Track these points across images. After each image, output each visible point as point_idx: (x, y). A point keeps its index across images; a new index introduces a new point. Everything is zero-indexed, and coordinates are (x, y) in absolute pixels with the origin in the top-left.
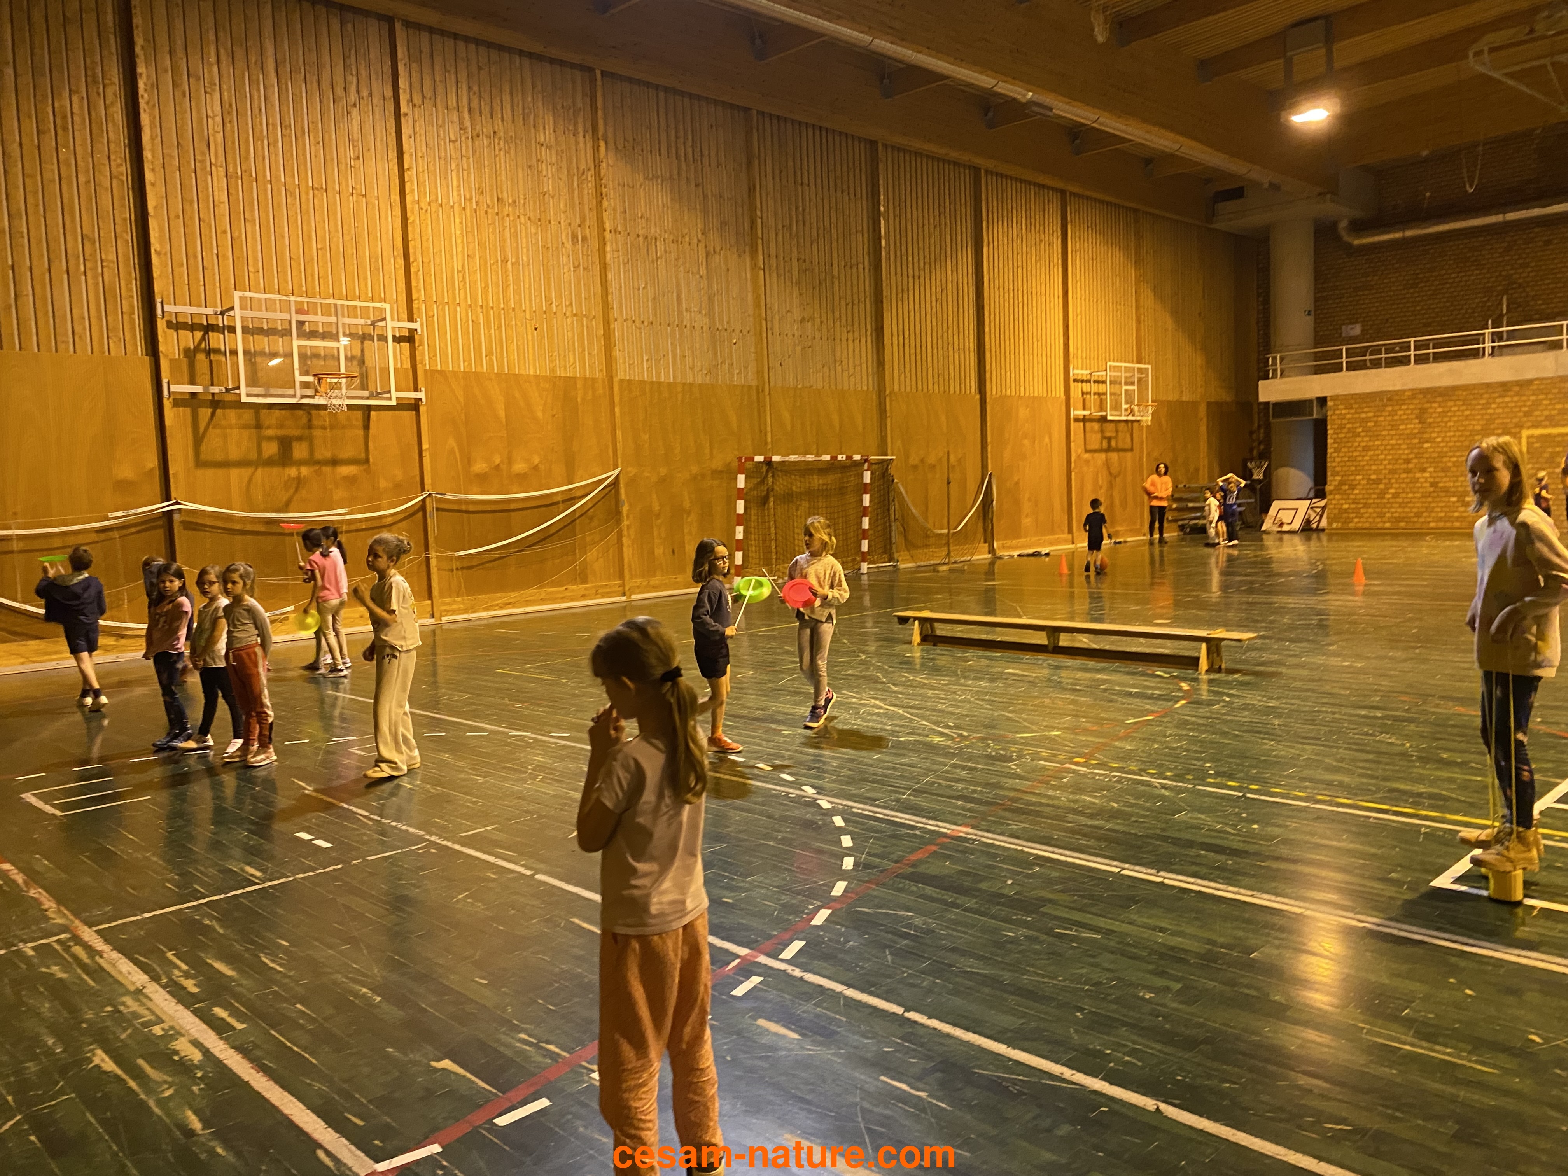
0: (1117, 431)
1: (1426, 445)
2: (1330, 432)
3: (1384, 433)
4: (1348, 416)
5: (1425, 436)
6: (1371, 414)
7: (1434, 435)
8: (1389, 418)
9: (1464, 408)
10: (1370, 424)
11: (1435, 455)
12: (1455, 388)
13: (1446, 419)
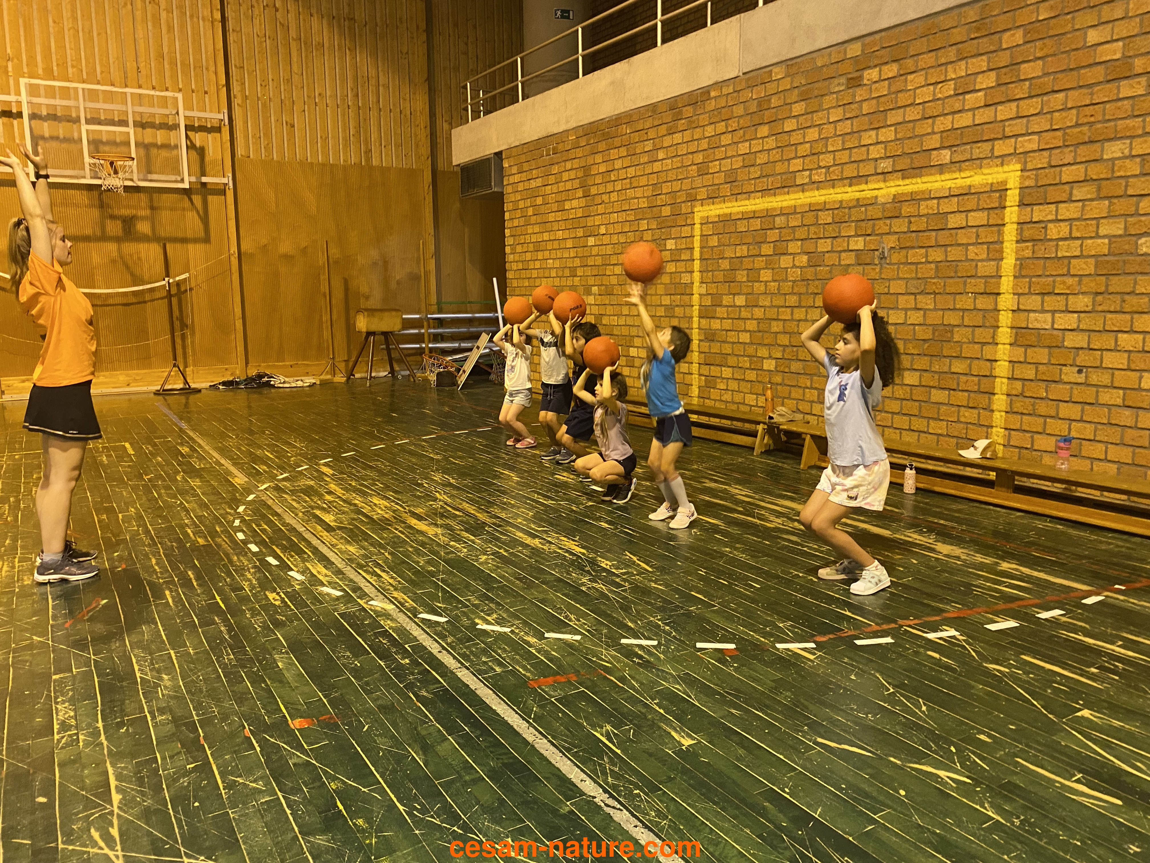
0: (152, 208)
1: (591, 241)
2: (507, 216)
3: (551, 217)
4: (521, 187)
5: (590, 222)
6: (539, 182)
7: (598, 220)
8: (555, 189)
9: (627, 162)
10: (539, 201)
11: (599, 261)
12: (617, 121)
13: (610, 187)
